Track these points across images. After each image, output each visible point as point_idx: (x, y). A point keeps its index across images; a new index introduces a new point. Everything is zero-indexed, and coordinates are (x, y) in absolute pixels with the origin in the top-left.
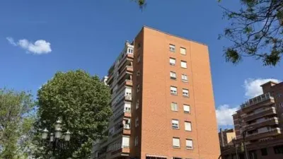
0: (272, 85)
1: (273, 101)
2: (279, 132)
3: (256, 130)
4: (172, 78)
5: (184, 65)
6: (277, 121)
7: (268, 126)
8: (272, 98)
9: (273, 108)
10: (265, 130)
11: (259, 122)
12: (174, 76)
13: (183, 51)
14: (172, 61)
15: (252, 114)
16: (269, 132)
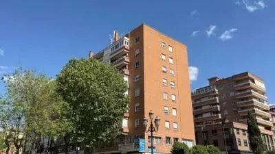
0: (218, 80)
1: (217, 93)
2: (220, 117)
3: (201, 115)
4: (164, 72)
5: (171, 61)
6: (219, 109)
7: (211, 112)
8: (216, 90)
9: (217, 98)
10: (208, 115)
11: (204, 108)
12: (165, 70)
13: (170, 49)
14: (163, 57)
15: (198, 102)
16: (212, 117)
